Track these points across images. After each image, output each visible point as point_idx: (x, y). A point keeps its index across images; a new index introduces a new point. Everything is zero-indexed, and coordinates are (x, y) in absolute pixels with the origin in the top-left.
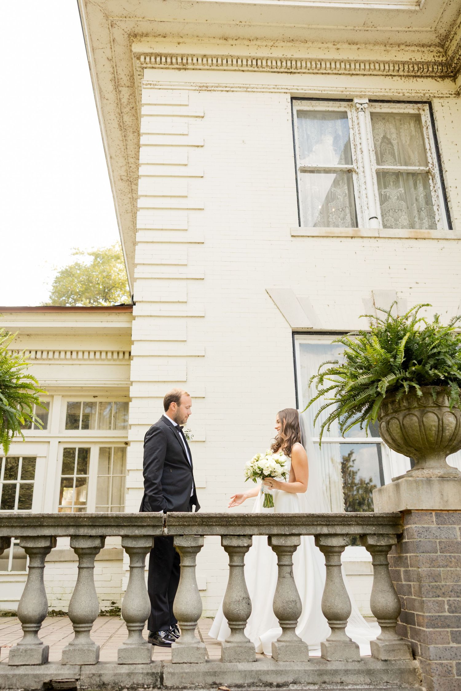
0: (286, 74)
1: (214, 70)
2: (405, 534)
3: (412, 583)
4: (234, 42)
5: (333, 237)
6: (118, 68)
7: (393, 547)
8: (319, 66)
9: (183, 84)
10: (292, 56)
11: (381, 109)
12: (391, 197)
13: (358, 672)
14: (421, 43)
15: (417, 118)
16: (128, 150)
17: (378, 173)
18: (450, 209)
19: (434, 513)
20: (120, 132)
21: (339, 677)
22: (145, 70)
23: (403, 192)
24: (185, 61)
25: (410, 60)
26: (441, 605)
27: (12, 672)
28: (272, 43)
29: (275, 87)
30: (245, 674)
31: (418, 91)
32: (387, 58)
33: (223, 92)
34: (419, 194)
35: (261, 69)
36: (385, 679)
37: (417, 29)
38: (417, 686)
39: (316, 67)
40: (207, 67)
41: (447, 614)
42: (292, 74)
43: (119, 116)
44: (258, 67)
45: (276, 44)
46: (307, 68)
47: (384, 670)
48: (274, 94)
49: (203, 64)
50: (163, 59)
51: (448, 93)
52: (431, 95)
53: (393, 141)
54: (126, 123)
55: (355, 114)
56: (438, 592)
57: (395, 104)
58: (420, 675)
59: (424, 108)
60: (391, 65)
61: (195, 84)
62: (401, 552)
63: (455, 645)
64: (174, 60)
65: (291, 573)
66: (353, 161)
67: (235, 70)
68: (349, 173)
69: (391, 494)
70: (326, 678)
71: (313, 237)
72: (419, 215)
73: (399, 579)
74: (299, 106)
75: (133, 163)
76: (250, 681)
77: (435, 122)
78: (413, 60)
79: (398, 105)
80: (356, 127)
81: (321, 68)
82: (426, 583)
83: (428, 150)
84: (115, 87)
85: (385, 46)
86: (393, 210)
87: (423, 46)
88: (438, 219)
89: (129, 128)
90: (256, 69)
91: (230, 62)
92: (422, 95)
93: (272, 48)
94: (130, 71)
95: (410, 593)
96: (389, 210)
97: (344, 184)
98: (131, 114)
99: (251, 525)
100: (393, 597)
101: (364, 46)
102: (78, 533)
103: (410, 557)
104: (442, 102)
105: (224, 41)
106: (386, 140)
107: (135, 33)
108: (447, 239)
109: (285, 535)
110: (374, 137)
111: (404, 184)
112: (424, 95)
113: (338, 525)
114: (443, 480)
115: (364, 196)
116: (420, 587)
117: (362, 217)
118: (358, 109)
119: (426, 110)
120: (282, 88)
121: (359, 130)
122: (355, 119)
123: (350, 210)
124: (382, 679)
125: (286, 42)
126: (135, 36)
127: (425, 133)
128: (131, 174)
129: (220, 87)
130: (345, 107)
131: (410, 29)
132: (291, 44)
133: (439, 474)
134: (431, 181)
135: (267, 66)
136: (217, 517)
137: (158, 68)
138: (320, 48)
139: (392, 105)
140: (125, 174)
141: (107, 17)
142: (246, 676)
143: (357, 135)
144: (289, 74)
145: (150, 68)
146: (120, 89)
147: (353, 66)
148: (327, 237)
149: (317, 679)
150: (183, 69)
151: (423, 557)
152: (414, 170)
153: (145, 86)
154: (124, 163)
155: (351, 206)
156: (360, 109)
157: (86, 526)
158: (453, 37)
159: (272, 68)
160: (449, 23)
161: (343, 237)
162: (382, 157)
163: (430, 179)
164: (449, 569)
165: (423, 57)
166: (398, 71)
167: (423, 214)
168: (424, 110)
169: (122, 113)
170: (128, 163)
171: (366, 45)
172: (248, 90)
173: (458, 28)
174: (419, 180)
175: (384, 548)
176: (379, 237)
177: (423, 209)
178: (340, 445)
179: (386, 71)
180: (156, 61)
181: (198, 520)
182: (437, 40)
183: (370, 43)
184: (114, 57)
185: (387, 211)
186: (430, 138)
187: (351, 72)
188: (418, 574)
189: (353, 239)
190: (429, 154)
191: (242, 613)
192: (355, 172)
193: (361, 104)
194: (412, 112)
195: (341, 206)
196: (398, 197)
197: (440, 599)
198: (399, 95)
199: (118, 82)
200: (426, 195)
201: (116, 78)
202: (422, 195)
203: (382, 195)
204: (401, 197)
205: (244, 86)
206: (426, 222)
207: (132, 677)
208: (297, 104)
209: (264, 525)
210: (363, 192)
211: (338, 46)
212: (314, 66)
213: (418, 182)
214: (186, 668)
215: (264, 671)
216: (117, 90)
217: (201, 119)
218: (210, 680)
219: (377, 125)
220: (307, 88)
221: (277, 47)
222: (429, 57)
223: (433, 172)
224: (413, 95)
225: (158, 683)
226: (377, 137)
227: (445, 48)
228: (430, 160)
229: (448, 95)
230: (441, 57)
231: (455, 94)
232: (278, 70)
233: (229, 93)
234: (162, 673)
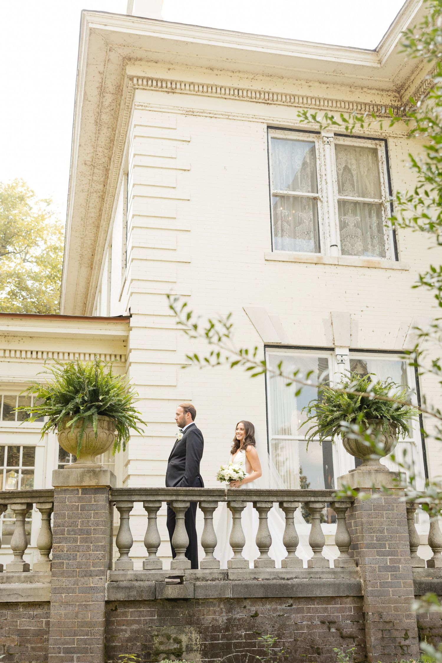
0: (264, 104)
1: (200, 95)
2: (356, 501)
3: (358, 528)
4: (219, 73)
5: (300, 263)
6: (106, 79)
7: (348, 509)
8: (292, 100)
9: (172, 107)
10: (270, 90)
11: (344, 141)
12: (349, 224)
13: (328, 573)
14: (381, 88)
15: (375, 151)
16: (98, 141)
17: (339, 202)
18: (397, 241)
19: (371, 490)
20: (95, 127)
21: (319, 575)
22: (136, 90)
23: (359, 220)
24: (174, 86)
25: (371, 103)
26: (372, 537)
27: (148, 573)
28: (252, 76)
29: (253, 116)
30: (271, 573)
31: (376, 130)
32: (351, 99)
33: (207, 118)
34: (373, 223)
35: (242, 98)
36: (342, 576)
37: (378, 79)
38: (358, 579)
39: (290, 101)
40: (193, 93)
41: (375, 542)
42: (268, 105)
43: (97, 115)
44: (239, 97)
45: (256, 77)
46: (282, 101)
47: (341, 572)
48: (252, 122)
49: (190, 90)
50: (155, 83)
51: (401, 134)
52: (387, 135)
53: (353, 172)
54: (103, 121)
55: (322, 146)
56: (371, 531)
57: (356, 139)
58: (360, 574)
59: (381, 144)
60: (355, 105)
61: (182, 108)
62: (353, 511)
63: (378, 557)
64: (164, 85)
65: (293, 522)
66: (319, 190)
67: (219, 97)
68: (315, 200)
69: (349, 480)
70: (312, 576)
71: (283, 261)
72: (372, 242)
73: (351, 526)
74: (274, 133)
75: (101, 151)
76: (273, 577)
77: (389, 159)
78: (374, 102)
79: (359, 140)
80: (323, 158)
81: (294, 102)
82: (365, 526)
83: (382, 184)
84: (100, 93)
85: (350, 87)
86: (351, 236)
87: (382, 90)
88: (387, 248)
89: (105, 124)
90: (237, 98)
91: (214, 90)
92: (380, 134)
93: (252, 80)
94: (118, 82)
95: (357, 533)
96: (347, 236)
97: (310, 210)
98: (109, 114)
99: (273, 496)
100: (348, 535)
101: (332, 85)
102: (177, 499)
103: (358, 513)
104: (396, 142)
105: (211, 71)
106: (347, 169)
107: (130, 57)
108: (393, 269)
109: (291, 502)
110: (337, 167)
111: (361, 213)
112: (381, 134)
113: (320, 496)
114: (377, 472)
115: (327, 224)
116: (362, 529)
117: (324, 243)
118: (325, 142)
119: (382, 146)
120: (259, 118)
121: (325, 162)
122: (321, 151)
123: (314, 233)
124: (340, 576)
125: (265, 76)
126: (130, 59)
127: (380, 167)
128: (97, 160)
129: (205, 113)
130: (313, 138)
131: (372, 78)
132: (270, 78)
133: (375, 469)
134: (383, 212)
135: (247, 96)
136: (255, 491)
137: (149, 90)
138: (294, 84)
139: (354, 139)
140: (91, 160)
141: (107, 44)
142: (271, 574)
143: (323, 167)
144: (266, 104)
145: (141, 89)
146: (104, 94)
147: (322, 103)
148: (295, 262)
149: (307, 576)
150: (172, 92)
151: (364, 513)
152: (369, 202)
153: (137, 107)
154: (92, 151)
155: (315, 230)
156: (326, 142)
157: (182, 495)
158: (407, 88)
159: (251, 98)
160: (404, 78)
161: (308, 263)
162: (343, 186)
163: (382, 210)
164: (377, 519)
165: (382, 100)
166: (361, 110)
167: (376, 241)
168: (380, 146)
169: (101, 112)
170: (96, 151)
171: (335, 85)
172: (230, 117)
173: (411, 83)
174: (374, 210)
175: (344, 509)
176: (338, 265)
177: (375, 237)
178: (299, 442)
179: (350, 109)
180: (147, 84)
181: (244, 492)
182: (394, 88)
183: (337, 84)
184: (105, 72)
185: (345, 236)
186: (384, 173)
187: (320, 108)
188: (362, 522)
189: (317, 265)
190: (382, 188)
191: (268, 543)
192: (320, 200)
193: (328, 138)
194: (370, 146)
195: (306, 230)
196: (355, 224)
197: (372, 534)
198: (360, 132)
199: (104, 90)
200: (378, 224)
201: (103, 87)
202: (375, 224)
203: (341, 221)
204: (358, 225)
205: (227, 113)
206: (377, 249)
207: (212, 575)
208: (272, 132)
209: (279, 496)
210: (326, 221)
211: (310, 84)
212: (289, 100)
213: (372, 211)
214: (240, 571)
215: (280, 572)
216: (102, 95)
217: (187, 143)
218: (253, 576)
219: (340, 155)
220: (281, 119)
221: (257, 80)
222: (387, 100)
223: (386, 204)
224: (372, 133)
225: (226, 578)
226: (339, 167)
227: (401, 94)
228: (383, 193)
229: (401, 136)
230: (397, 101)
231: (407, 135)
232: (257, 100)
233: (212, 119)
234: (228, 573)
